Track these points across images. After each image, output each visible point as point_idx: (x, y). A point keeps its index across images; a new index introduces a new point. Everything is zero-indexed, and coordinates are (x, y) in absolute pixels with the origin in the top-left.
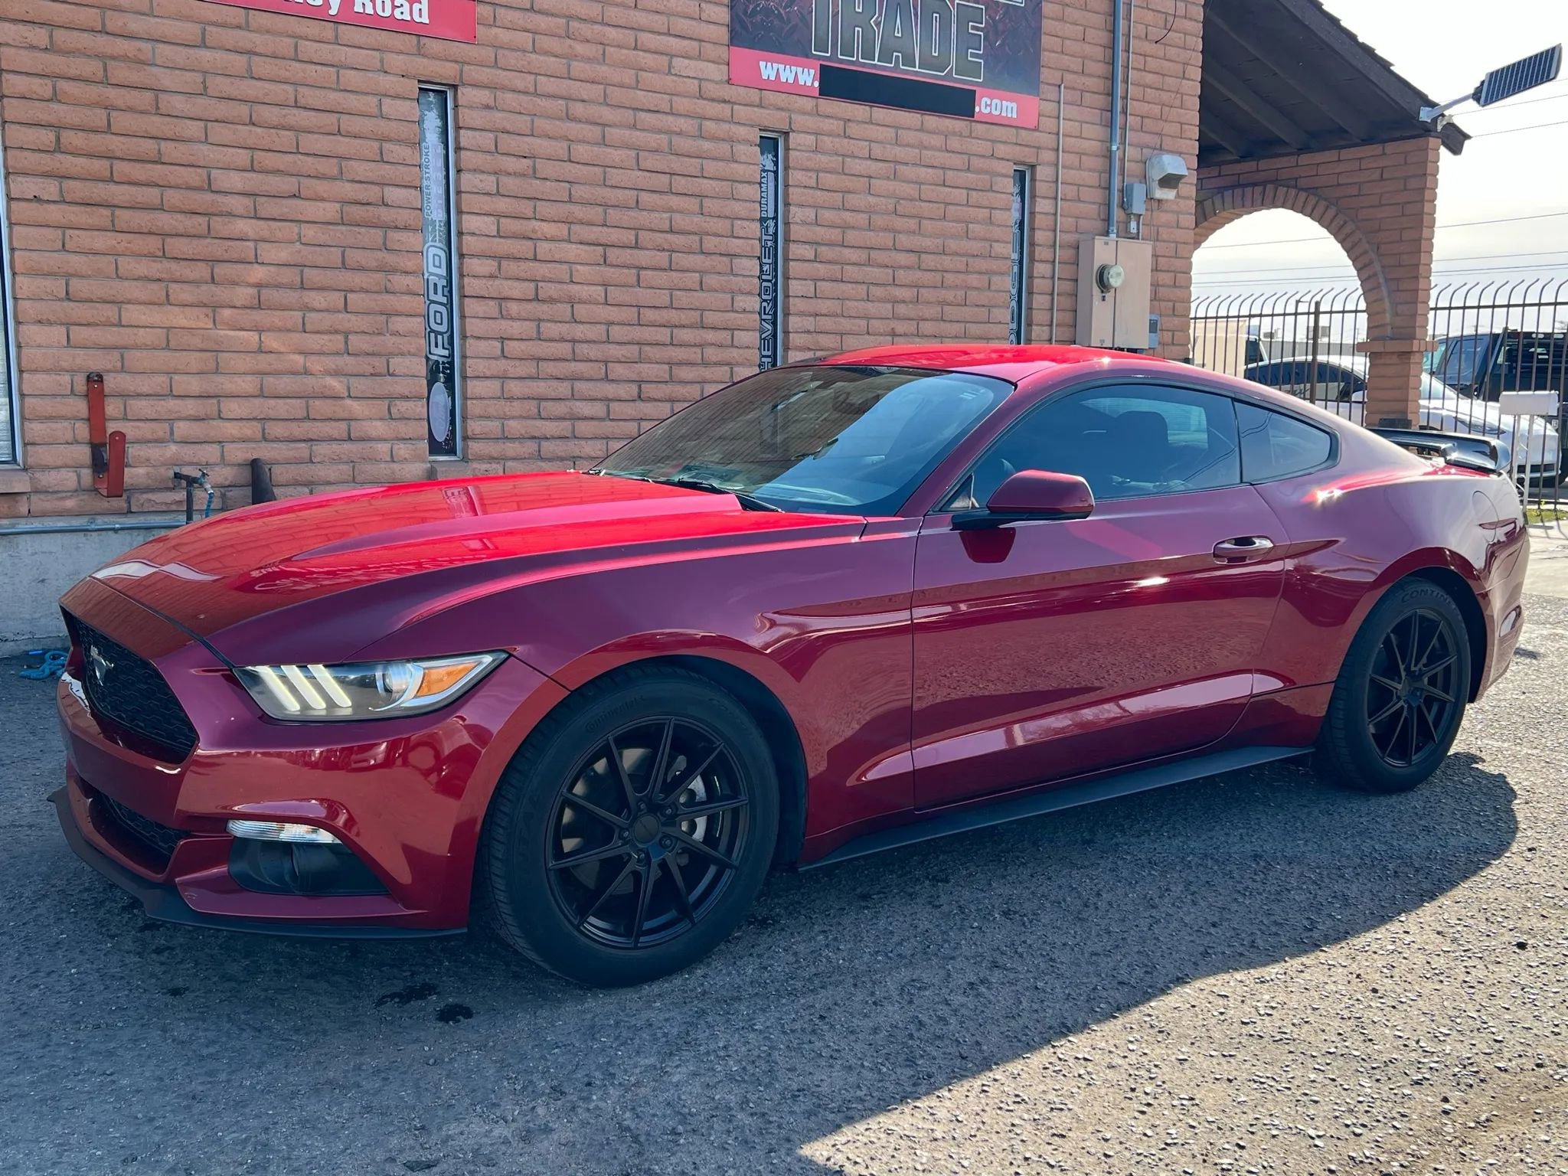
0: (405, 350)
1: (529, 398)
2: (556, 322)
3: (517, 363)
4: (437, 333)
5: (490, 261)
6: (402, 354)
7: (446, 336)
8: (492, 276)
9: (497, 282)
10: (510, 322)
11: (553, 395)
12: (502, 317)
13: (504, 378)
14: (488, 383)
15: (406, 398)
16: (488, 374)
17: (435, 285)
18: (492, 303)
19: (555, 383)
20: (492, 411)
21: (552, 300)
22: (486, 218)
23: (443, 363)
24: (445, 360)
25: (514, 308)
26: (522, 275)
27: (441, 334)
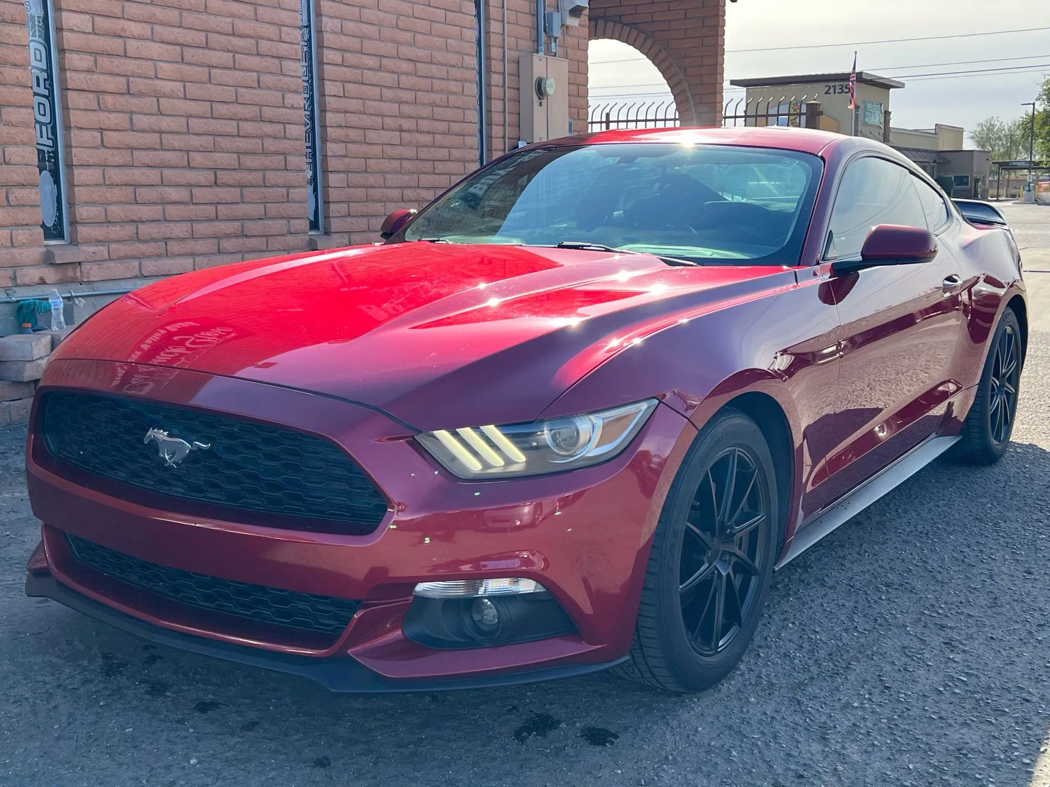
0: (18, 140)
1: (126, 185)
2: (146, 114)
3: (115, 152)
4: (41, 124)
5: (88, 57)
6: (16, 144)
7: (49, 126)
8: (89, 71)
9: (95, 76)
10: (107, 114)
11: (147, 182)
12: (100, 109)
13: (104, 166)
14: (91, 171)
15: (23, 185)
16: (91, 162)
17: (38, 78)
18: (91, 95)
19: (147, 171)
20: (96, 197)
21: (141, 95)
22: (82, 16)
23: (48, 152)
24: (50, 150)
25: (109, 100)
26: (116, 70)
27: (46, 124)
